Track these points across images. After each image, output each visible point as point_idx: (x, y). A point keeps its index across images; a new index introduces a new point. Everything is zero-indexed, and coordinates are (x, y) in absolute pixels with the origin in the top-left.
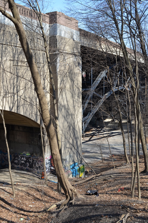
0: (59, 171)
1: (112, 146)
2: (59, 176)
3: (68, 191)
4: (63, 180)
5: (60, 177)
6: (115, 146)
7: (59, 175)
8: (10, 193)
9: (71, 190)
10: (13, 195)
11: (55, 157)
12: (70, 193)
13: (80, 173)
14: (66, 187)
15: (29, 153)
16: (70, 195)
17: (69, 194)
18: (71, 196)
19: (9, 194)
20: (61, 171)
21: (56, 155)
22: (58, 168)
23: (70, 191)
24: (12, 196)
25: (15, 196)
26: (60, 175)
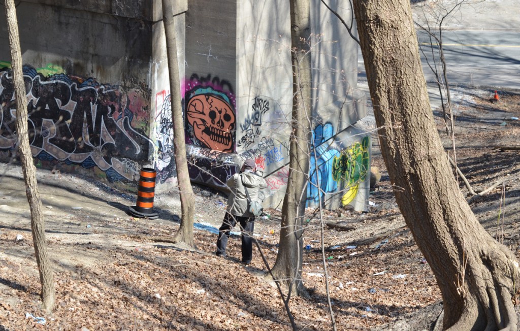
0: (408, 140)
1: (487, 42)
2: (408, 169)
3: (469, 270)
4: (432, 197)
5: (415, 178)
6: (502, 42)
7: (407, 161)
8: (20, 288)
9: (488, 262)
10: (42, 297)
11: (388, 42)
12: (481, 283)
13: (348, 184)
14: (449, 242)
15: (57, 63)
16: (483, 291)
17: (474, 288)
18: (487, 300)
19: (14, 291)
20: (418, 138)
21: (395, 28)
22: (404, 114)
23: (479, 269)
24: (36, 303)
25: (51, 301)
26: (414, 163)
